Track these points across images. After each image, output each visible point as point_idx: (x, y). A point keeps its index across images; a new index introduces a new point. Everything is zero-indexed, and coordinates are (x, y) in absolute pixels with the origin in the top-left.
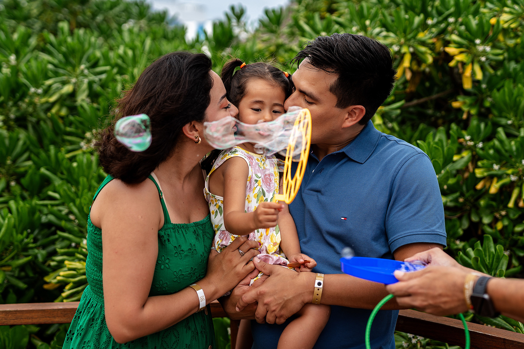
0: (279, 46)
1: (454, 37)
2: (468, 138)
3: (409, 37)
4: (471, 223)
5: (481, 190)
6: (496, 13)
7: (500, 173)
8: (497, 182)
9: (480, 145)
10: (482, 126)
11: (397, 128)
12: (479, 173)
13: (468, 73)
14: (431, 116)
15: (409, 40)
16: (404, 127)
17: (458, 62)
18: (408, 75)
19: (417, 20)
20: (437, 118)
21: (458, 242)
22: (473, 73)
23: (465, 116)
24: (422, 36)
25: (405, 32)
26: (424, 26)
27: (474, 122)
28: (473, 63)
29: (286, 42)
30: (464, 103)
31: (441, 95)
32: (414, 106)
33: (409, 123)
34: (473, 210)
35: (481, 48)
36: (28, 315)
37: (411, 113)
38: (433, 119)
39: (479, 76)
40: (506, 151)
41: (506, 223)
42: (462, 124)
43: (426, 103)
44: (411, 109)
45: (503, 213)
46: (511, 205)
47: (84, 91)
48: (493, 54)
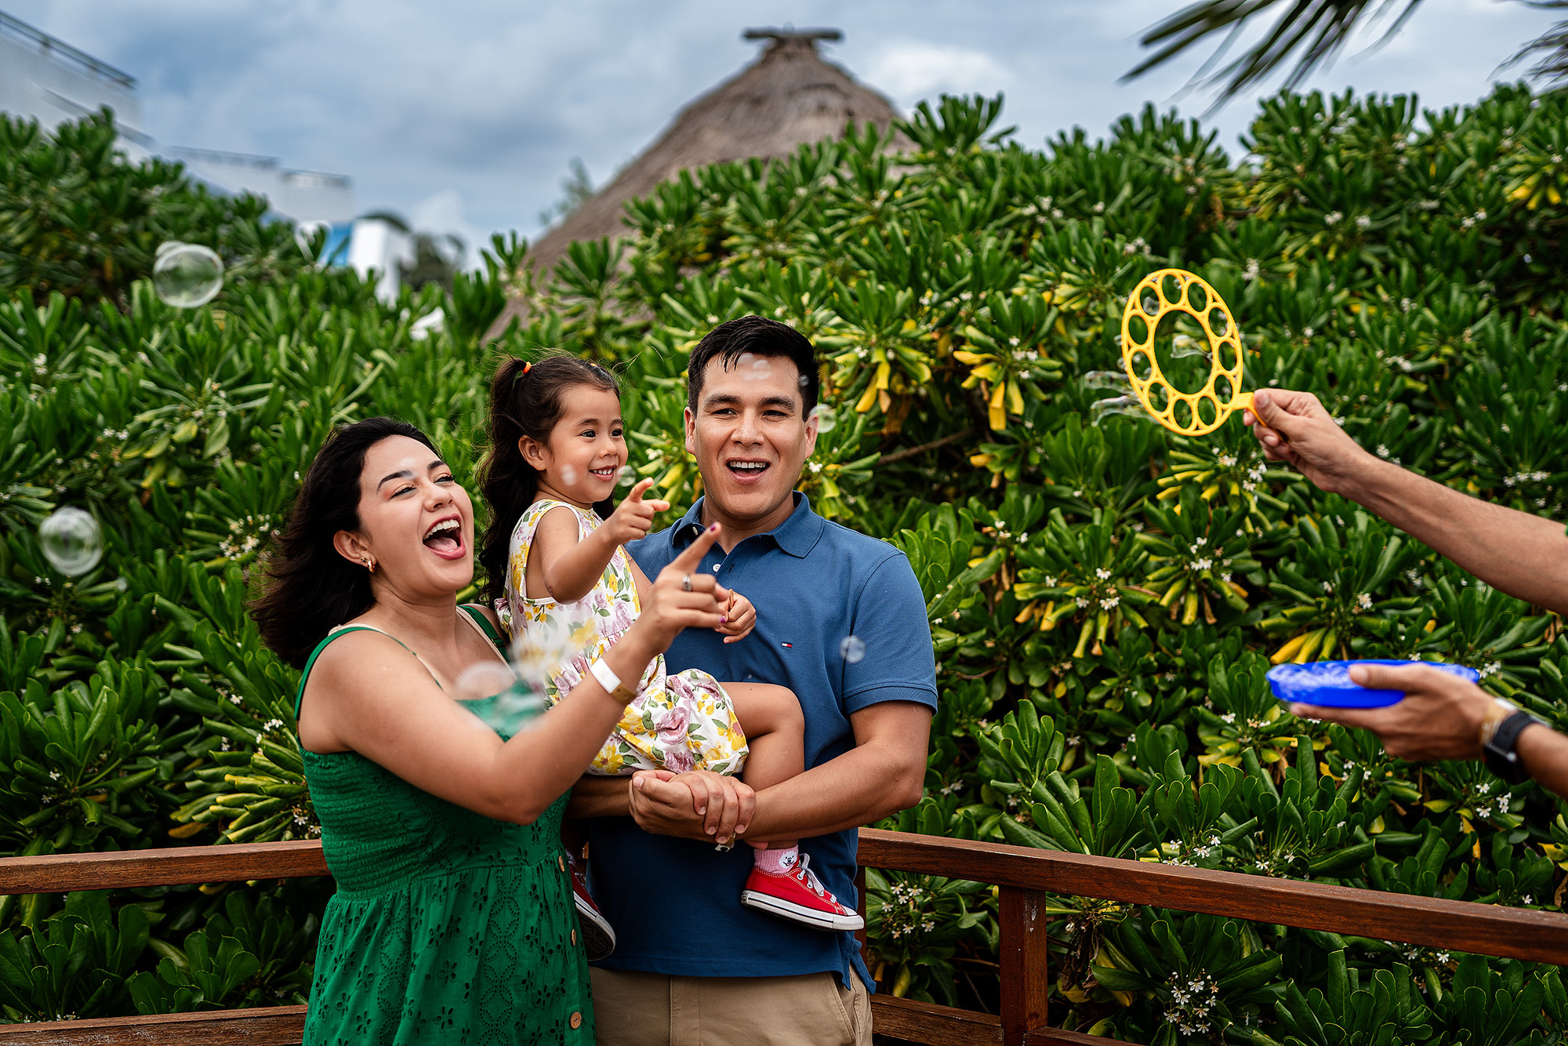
0: (601, 325)
1: (972, 332)
2: (1000, 524)
3: (885, 332)
4: (1010, 687)
5: (1026, 623)
6: (1049, 282)
7: (1057, 592)
8: (1054, 610)
9: (1024, 538)
10: (1027, 500)
11: (865, 507)
12: (1021, 592)
13: (997, 402)
14: (931, 481)
15: (886, 337)
16: (879, 503)
17: (979, 380)
18: (885, 404)
19: (902, 297)
20: (945, 485)
21: (984, 724)
22: (1007, 400)
23: (994, 484)
24: (909, 327)
25: (878, 321)
26: (914, 308)
27: (1012, 495)
28: (1006, 381)
29: (619, 315)
30: (993, 457)
31: (951, 438)
32: (897, 462)
33: (888, 496)
34: (1013, 662)
35: (1019, 355)
36: (192, 865)
37: (893, 475)
38: (935, 487)
39: (1018, 407)
40: (1067, 553)
41: (1072, 684)
42: (991, 498)
43: (922, 454)
44: (893, 468)
45: (1067, 666)
46: (1078, 653)
47: (220, 434)
48: (1043, 368)
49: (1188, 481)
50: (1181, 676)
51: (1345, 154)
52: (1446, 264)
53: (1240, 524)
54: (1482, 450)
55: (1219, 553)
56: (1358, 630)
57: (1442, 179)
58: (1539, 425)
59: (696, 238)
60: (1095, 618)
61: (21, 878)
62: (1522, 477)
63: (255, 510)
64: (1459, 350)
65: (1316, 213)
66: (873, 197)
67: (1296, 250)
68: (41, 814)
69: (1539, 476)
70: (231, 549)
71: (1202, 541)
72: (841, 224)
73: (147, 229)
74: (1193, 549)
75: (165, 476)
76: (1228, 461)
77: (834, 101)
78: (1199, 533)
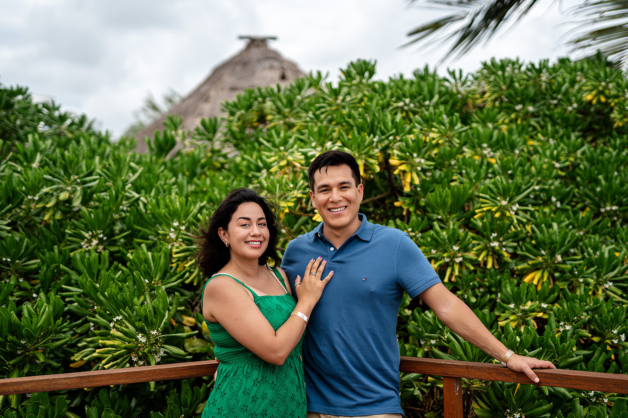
1: (396, 152)
2: (410, 230)
3: (362, 152)
6: (424, 132)
7: (436, 256)
8: (435, 263)
9: (419, 235)
10: (420, 220)
13: (408, 179)
15: (362, 154)
19: (368, 138)
21: (406, 311)
22: (412, 180)
23: (405, 213)
25: (359, 148)
28: (411, 171)
30: (404, 202)
35: (417, 160)
39: (417, 181)
40: (441, 239)
43: (369, 202)
47: (78, 197)
48: (427, 165)
49: (489, 211)
50: (487, 290)
51: (522, 82)
52: (564, 125)
53: (509, 228)
54: (590, 198)
55: (501, 239)
56: (556, 270)
57: (558, 91)
58: (614, 187)
59: (253, 116)
60: (453, 266)
61: (25, 386)
62: (608, 208)
63: (97, 228)
64: (576, 159)
65: (512, 105)
66: (336, 99)
67: (504, 120)
68: (18, 359)
69: (615, 208)
70: (86, 245)
71: (495, 235)
72: (323, 110)
73: (13, 114)
74: (492, 237)
75: (54, 215)
76: (504, 203)
77: (276, 64)
78: (493, 231)
